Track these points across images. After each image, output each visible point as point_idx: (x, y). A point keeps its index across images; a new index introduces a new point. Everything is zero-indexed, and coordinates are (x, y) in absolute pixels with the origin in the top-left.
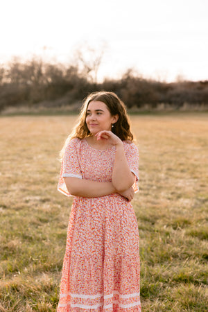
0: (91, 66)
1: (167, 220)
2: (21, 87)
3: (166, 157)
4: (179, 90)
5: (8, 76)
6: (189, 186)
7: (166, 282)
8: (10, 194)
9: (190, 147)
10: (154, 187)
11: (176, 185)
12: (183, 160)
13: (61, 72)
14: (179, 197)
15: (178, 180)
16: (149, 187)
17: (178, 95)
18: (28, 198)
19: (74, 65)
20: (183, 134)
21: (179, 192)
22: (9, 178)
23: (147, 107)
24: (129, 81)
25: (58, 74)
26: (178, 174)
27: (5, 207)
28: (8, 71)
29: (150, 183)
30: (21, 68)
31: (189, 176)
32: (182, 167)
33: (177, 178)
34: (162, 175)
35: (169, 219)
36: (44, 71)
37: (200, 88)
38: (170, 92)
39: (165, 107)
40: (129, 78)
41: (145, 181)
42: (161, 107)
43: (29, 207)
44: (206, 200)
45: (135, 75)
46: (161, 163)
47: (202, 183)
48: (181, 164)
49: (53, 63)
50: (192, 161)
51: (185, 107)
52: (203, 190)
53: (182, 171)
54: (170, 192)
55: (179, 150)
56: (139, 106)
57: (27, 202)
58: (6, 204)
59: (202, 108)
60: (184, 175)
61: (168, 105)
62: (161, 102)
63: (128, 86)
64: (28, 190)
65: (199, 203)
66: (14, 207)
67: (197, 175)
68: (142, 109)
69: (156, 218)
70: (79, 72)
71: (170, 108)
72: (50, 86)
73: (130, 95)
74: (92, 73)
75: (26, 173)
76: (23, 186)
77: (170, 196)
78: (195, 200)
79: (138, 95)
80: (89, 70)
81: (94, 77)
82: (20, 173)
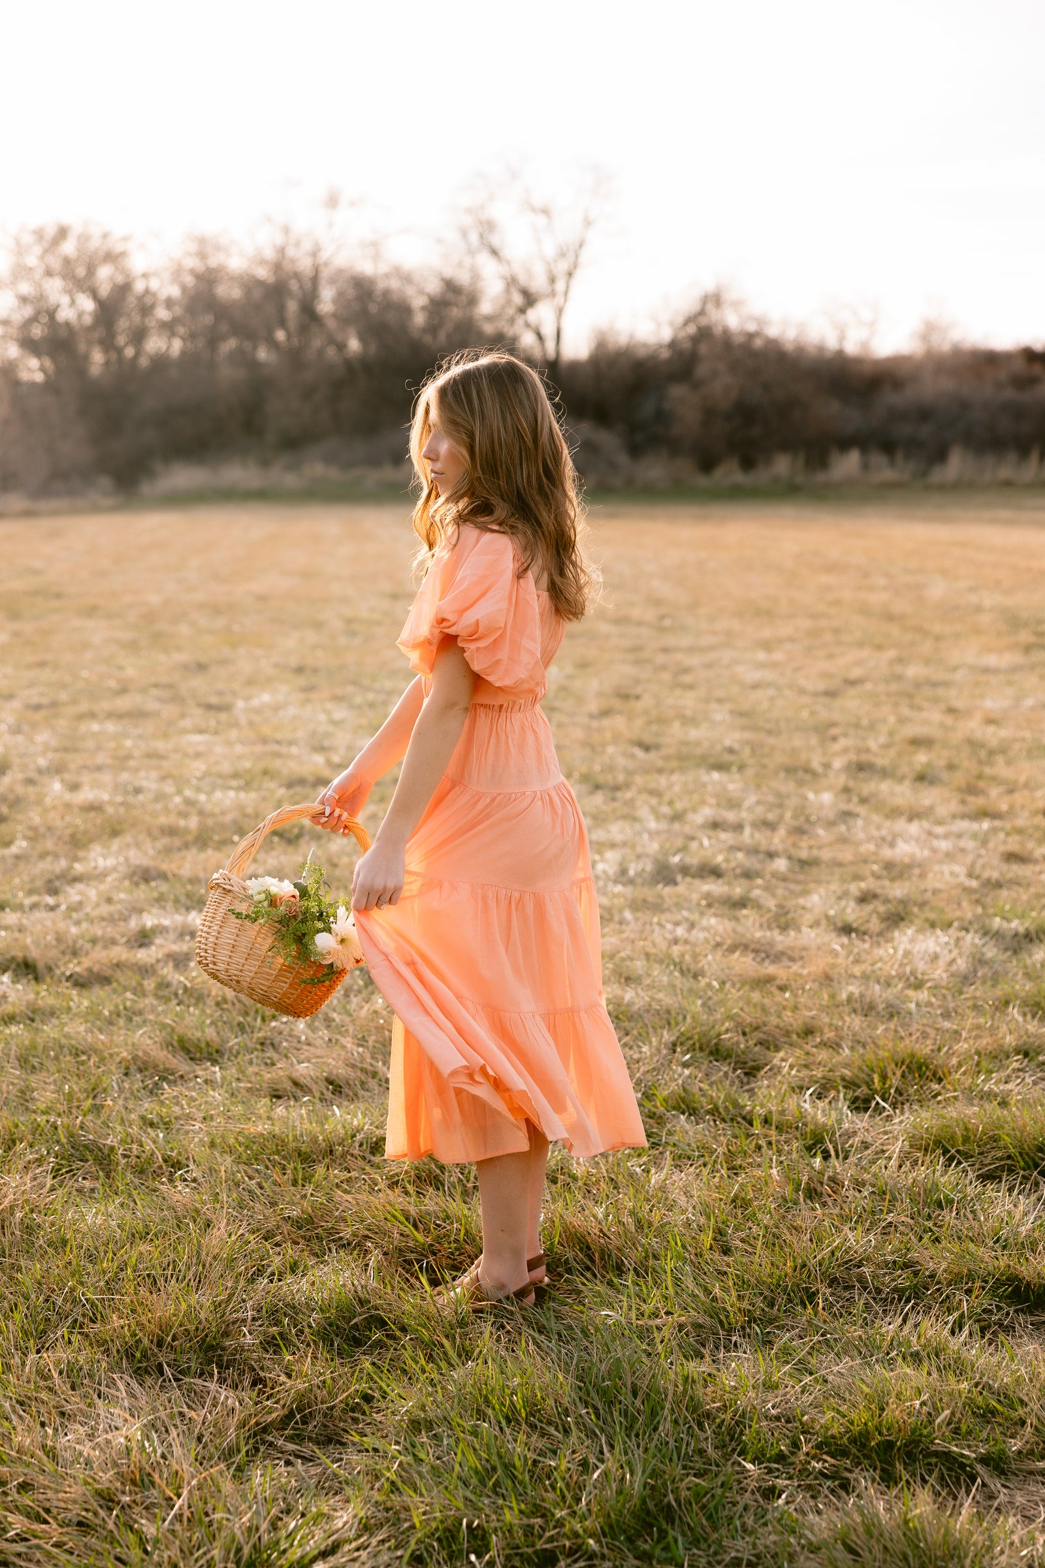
0: (538, 283)
1: (823, 1055)
2: (228, 374)
3: (851, 704)
4: (931, 389)
5: (169, 328)
6: (949, 856)
7: (781, 1458)
8: (73, 894)
9: (968, 654)
10: (781, 864)
11: (887, 853)
12: (930, 720)
13: (405, 310)
14: (896, 918)
15: (901, 824)
16: (753, 863)
17: (924, 414)
18: (149, 921)
19: (463, 278)
20: (937, 590)
21: (897, 891)
22: (94, 808)
23: (782, 465)
24: (703, 349)
25: (391, 317)
26: (901, 793)
27: (26, 969)
28: (169, 303)
29: (760, 838)
30: (227, 292)
31: (954, 806)
32: (921, 758)
33: (894, 813)
34: (824, 799)
35: (835, 1046)
36: (326, 302)
37: (1023, 382)
38: (890, 398)
39: (865, 466)
40: (704, 334)
41: (738, 827)
42: (848, 464)
43: (145, 971)
44: (1029, 938)
45: (732, 320)
46: (825, 732)
47: (1013, 844)
48: (917, 743)
49: (366, 268)
50: (973, 726)
51: (956, 464)
52: (1016, 882)
53: (923, 778)
54: (855, 888)
55: (912, 671)
56: (748, 464)
57: (143, 938)
58: (35, 954)
59: (1031, 469)
60: (928, 797)
61: (878, 459)
62: (845, 444)
63: (702, 370)
64: (163, 876)
65: (990, 952)
66: (73, 967)
67: (995, 797)
68: (762, 476)
69: (769, 1044)
70: (485, 307)
71: (886, 472)
72: (354, 370)
73: (709, 413)
74: (542, 314)
75: (181, 783)
76: (143, 855)
77: (852, 913)
78: (971, 939)
79: (745, 412)
80: (530, 299)
81: (548, 331)
82: (148, 781)
